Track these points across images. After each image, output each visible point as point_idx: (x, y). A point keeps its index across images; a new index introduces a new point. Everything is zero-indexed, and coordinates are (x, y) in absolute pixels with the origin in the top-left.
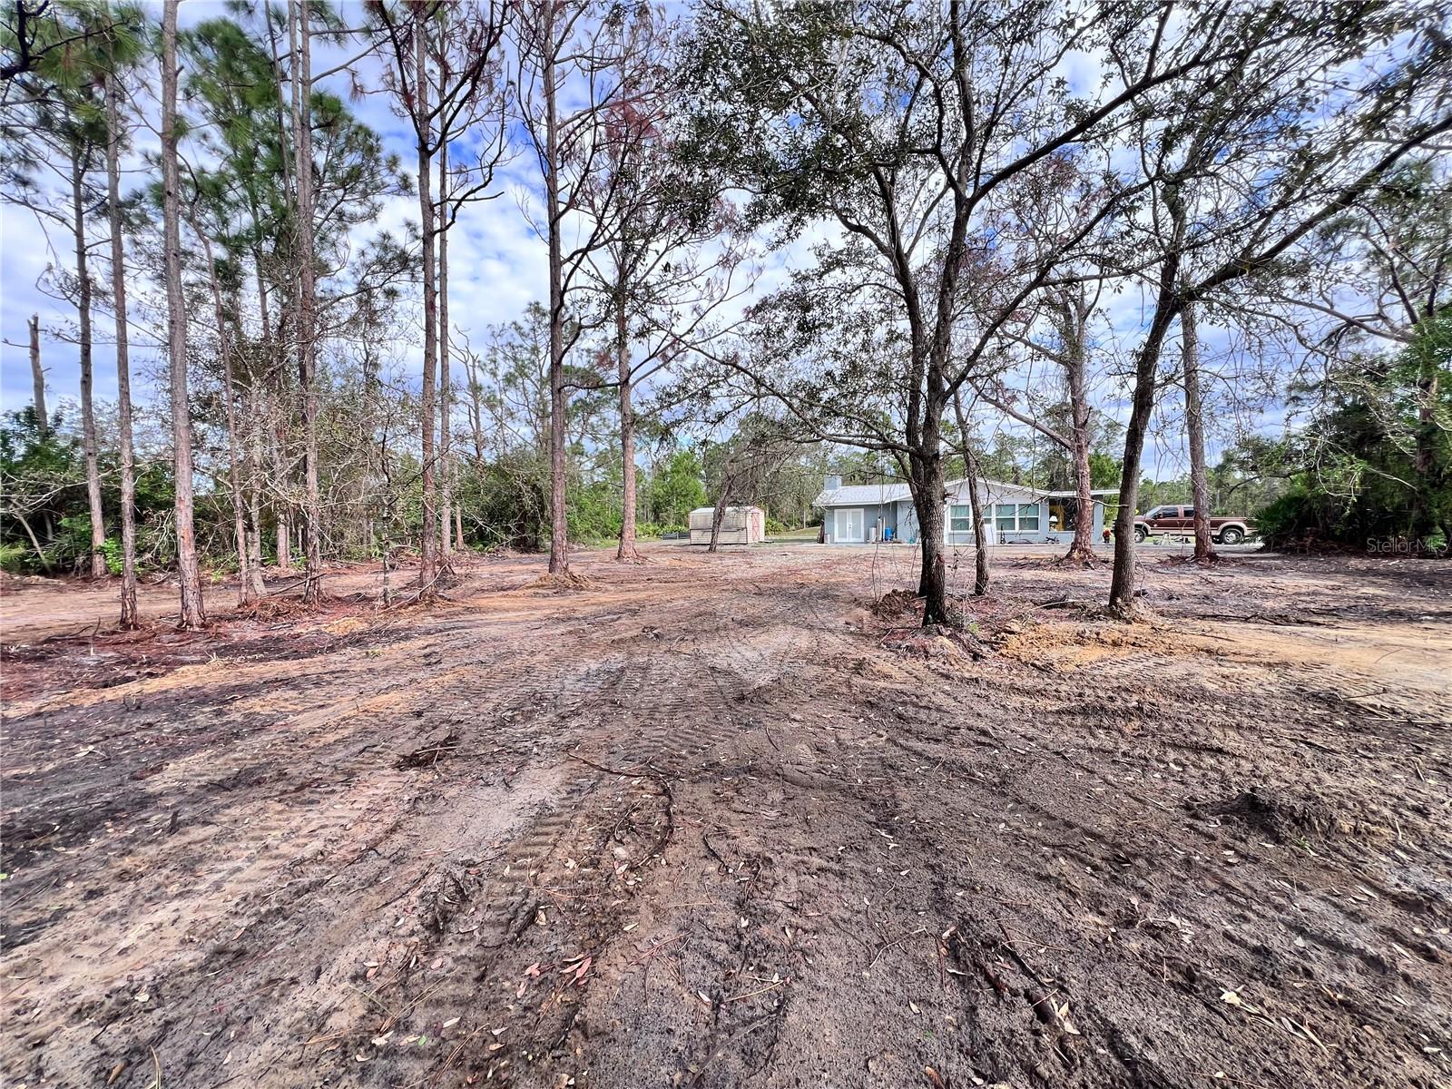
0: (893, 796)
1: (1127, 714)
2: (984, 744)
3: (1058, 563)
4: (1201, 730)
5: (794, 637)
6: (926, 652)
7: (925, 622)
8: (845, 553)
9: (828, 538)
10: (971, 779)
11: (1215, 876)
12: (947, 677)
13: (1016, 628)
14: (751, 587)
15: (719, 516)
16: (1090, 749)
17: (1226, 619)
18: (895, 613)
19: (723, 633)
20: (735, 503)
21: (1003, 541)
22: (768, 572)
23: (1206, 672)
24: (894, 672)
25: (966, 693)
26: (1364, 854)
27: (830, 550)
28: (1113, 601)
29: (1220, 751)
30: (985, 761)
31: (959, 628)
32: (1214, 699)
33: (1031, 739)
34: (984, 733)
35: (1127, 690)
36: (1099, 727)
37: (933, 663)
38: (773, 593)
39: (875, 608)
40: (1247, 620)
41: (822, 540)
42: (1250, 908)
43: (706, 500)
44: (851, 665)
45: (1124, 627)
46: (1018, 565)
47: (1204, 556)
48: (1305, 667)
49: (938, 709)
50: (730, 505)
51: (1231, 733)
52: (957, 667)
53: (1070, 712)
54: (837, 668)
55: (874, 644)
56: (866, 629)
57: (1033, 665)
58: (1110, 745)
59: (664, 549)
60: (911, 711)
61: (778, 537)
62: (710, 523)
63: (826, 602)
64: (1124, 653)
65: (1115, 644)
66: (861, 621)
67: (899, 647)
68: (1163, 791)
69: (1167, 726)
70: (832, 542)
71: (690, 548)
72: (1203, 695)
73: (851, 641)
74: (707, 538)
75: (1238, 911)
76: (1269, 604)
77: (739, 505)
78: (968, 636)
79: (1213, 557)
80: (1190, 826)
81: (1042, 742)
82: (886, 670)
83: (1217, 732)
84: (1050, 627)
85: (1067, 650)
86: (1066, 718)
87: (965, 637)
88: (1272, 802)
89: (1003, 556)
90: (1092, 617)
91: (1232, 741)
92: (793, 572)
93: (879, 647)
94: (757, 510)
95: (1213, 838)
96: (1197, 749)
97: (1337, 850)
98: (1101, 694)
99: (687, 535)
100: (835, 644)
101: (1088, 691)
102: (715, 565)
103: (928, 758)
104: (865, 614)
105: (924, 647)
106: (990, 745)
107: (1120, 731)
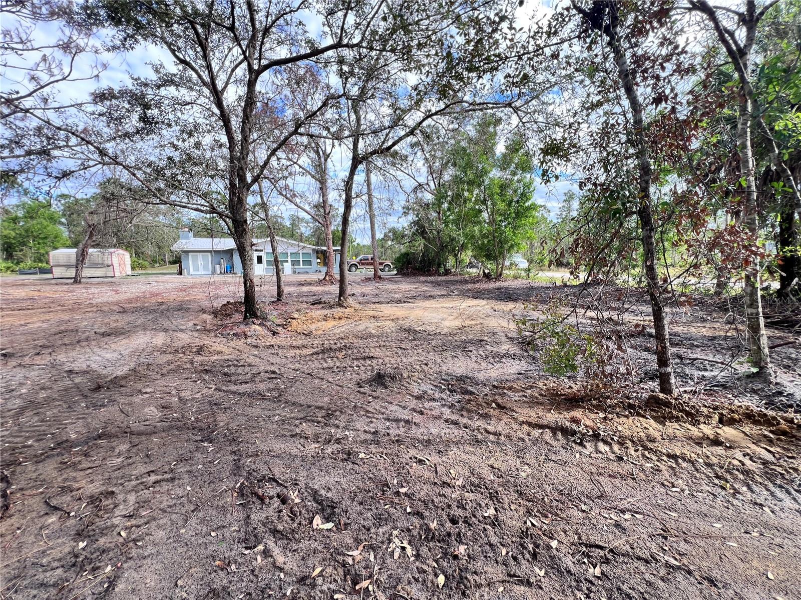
0: (215, 421)
1: (340, 350)
2: (272, 378)
3: (320, 282)
4: (367, 350)
5: (152, 338)
6: (245, 335)
7: (245, 318)
8: (198, 281)
9: (185, 272)
10: (264, 398)
11: (364, 409)
12: (256, 347)
13: (296, 316)
14: (116, 308)
15: (82, 257)
16: (324, 369)
17: (382, 303)
18: (229, 315)
19: (84, 344)
20: (97, 245)
21: (295, 272)
22: (133, 296)
23: (372, 326)
24: (224, 349)
25: (266, 354)
26: (410, 384)
27: (185, 279)
28: (340, 299)
29: (372, 357)
30: (272, 386)
31: (264, 319)
32: (374, 336)
33: (297, 370)
34: (274, 372)
35: (342, 338)
36: (328, 357)
37: (249, 341)
38: (135, 310)
39: (215, 313)
40: (388, 303)
41: (180, 273)
42: (374, 417)
43: (69, 243)
44: (194, 350)
45: (344, 310)
46: (301, 284)
47: (377, 277)
48: (403, 319)
49: (250, 365)
50: (93, 247)
51: (377, 349)
52: (263, 340)
53: (317, 353)
54: (184, 353)
55: (213, 334)
56: (208, 327)
57: (303, 333)
58: (332, 365)
59: (21, 282)
60: (233, 369)
61: (144, 272)
62: (73, 260)
63: (180, 313)
64: (343, 322)
65: (340, 319)
66: (205, 322)
67: (229, 335)
68: (351, 379)
69: (355, 351)
70: (189, 273)
71: (53, 281)
72: (371, 336)
73: (197, 335)
74: (72, 273)
75: (369, 420)
76: (396, 296)
77: (102, 247)
78: (270, 323)
79: (380, 277)
80: (358, 392)
81: (302, 370)
82: (219, 349)
83: (373, 350)
84: (313, 314)
85: (319, 324)
86: (315, 356)
87: (268, 324)
88: (385, 373)
89: (295, 280)
90: (331, 307)
91: (376, 352)
92: (154, 295)
93: (216, 336)
94: (121, 251)
95: (365, 394)
96: (364, 359)
97: (403, 385)
98: (332, 342)
99: (50, 271)
100: (184, 338)
101: (326, 342)
102: (80, 293)
103: (240, 394)
104: (208, 318)
105: (244, 332)
106: (276, 378)
107: (337, 357)
